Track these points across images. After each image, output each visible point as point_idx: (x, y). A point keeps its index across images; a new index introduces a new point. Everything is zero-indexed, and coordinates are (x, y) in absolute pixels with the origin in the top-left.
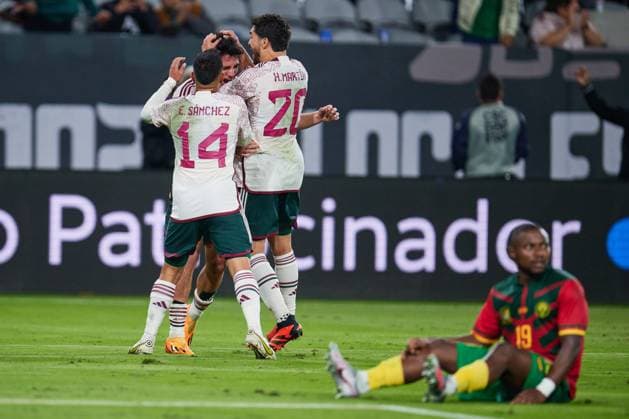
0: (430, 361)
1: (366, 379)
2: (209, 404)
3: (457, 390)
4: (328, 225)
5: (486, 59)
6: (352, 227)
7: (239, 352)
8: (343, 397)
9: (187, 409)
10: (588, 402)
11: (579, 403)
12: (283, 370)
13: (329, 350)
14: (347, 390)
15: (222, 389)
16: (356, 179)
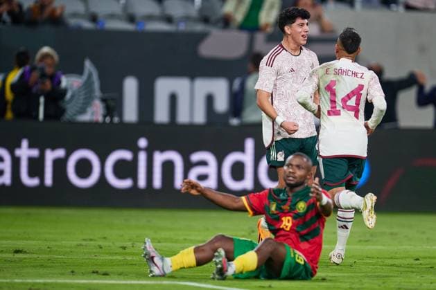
0: (219, 253)
1: (171, 264)
2: (60, 281)
3: (235, 272)
4: (142, 157)
5: (251, 42)
6: (159, 158)
7: (81, 245)
8: (153, 276)
9: (45, 284)
10: (324, 280)
11: (317, 280)
12: (111, 258)
13: (145, 243)
14: (156, 271)
15: (70, 270)
16: (162, 125)
